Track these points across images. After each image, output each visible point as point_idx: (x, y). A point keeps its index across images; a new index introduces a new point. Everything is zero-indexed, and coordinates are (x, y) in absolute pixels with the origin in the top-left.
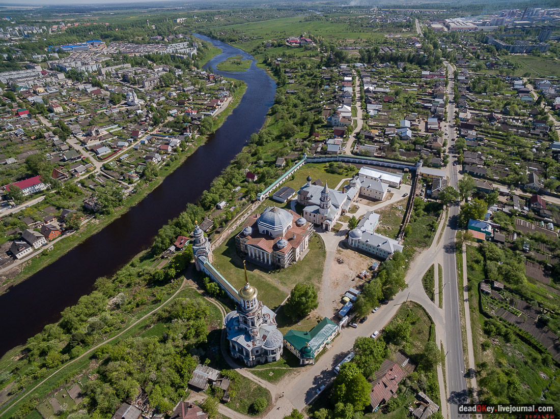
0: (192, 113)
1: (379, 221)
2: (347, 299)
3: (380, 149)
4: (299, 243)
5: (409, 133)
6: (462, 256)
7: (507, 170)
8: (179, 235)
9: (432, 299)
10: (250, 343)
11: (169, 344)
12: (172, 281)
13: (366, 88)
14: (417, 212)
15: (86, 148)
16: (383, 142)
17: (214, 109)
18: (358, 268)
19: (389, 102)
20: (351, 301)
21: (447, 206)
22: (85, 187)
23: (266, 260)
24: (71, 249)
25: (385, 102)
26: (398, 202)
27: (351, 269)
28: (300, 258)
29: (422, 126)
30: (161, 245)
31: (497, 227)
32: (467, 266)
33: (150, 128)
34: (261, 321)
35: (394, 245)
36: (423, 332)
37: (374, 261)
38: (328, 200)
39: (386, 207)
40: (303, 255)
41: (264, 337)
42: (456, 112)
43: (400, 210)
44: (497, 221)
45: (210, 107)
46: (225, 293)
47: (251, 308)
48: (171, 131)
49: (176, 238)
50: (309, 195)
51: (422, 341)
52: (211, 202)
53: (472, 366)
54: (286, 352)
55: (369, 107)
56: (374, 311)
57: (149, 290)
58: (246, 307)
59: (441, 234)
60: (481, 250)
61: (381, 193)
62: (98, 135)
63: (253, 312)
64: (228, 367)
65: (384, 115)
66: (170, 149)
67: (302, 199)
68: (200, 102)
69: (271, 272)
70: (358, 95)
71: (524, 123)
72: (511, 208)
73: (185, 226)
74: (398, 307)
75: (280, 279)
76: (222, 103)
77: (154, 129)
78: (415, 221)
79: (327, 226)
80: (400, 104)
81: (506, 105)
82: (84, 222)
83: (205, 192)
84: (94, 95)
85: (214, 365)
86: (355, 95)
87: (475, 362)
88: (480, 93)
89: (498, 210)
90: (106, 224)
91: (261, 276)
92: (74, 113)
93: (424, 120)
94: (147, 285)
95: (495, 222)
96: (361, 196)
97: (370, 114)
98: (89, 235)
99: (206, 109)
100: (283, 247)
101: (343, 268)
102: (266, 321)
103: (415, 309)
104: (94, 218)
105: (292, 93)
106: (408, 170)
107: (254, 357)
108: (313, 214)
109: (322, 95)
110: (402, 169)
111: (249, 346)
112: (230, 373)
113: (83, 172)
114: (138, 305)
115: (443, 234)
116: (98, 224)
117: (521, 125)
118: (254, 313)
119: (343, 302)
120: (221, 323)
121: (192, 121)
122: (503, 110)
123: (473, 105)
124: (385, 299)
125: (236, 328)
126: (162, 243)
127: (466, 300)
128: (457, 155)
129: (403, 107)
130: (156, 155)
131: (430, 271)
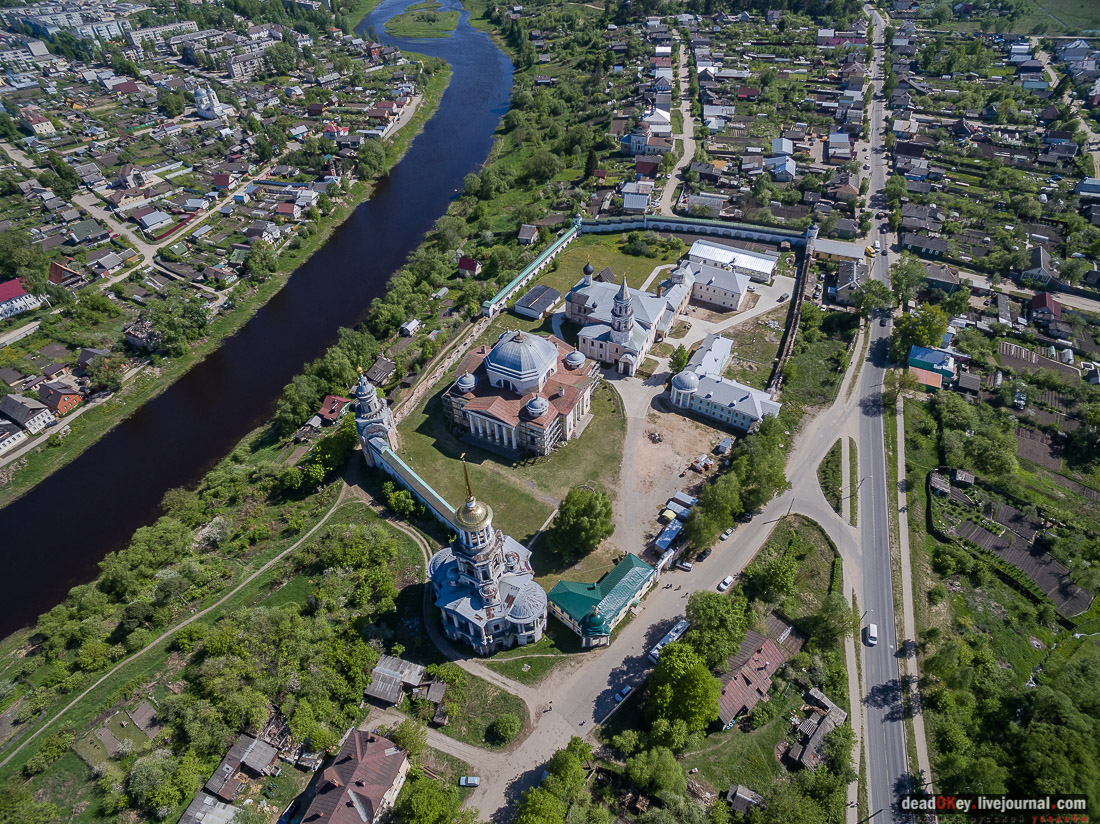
0: (338, 132)
1: (732, 352)
2: (670, 515)
3: (731, 202)
4: (571, 405)
5: (791, 166)
6: (895, 422)
7: (987, 242)
8: (326, 394)
9: (838, 509)
10: (482, 613)
11: (322, 618)
12: (319, 489)
13: (700, 69)
14: (806, 332)
15: (117, 214)
16: (736, 187)
17: (384, 122)
18: (690, 451)
19: (748, 100)
20: (679, 517)
21: (867, 320)
22: (125, 299)
23: (506, 441)
24: (108, 430)
25: (740, 99)
26: (769, 313)
27: (678, 454)
28: (574, 434)
29: (816, 152)
30: (291, 415)
31: (965, 361)
32: (906, 440)
33: (252, 168)
34: (502, 567)
35: (762, 403)
36: (819, 573)
37: (723, 435)
38: (629, 313)
39: (745, 323)
40: (580, 426)
41: (510, 600)
42: (886, 120)
43: (773, 330)
44: (965, 348)
45: (376, 118)
46: (428, 510)
47: (480, 546)
48: (297, 172)
49: (322, 400)
50: (589, 304)
51: (816, 591)
52: (388, 322)
53: (910, 635)
54: (554, 624)
55: (708, 110)
56: (724, 536)
57: (274, 509)
58: (471, 544)
59: (855, 377)
60: (932, 407)
61: (735, 295)
62: (140, 185)
63: (484, 552)
64: (440, 660)
65: (739, 129)
66: (297, 212)
67: (576, 312)
68: (355, 108)
69: (518, 464)
70: (684, 86)
71: (1026, 139)
72: (992, 321)
73: (339, 375)
74: (771, 527)
75: (537, 477)
76: (402, 110)
77: (261, 169)
78: (803, 352)
79: (627, 366)
80: (772, 103)
81: (991, 100)
82: (129, 373)
83: (376, 301)
84: (123, 94)
85: (411, 656)
86: (678, 86)
87: (917, 627)
88: (938, 75)
89: (967, 325)
90: (175, 377)
91: (498, 473)
92: (81, 137)
93: (821, 137)
94: (268, 499)
95: (961, 350)
96: (694, 301)
97: (710, 126)
98: (141, 402)
99: (368, 122)
100: (541, 414)
101: (662, 452)
102: (512, 568)
103: (803, 530)
104: (149, 364)
105: (547, 84)
106: (788, 245)
107: (491, 637)
108: (597, 343)
109: (609, 87)
110: (776, 244)
111: (481, 619)
112: (442, 669)
113: (117, 268)
114: (253, 541)
115: (860, 377)
116: (159, 376)
117: (1020, 143)
118: (488, 554)
119: (664, 521)
120: (422, 571)
121: (340, 149)
122: (985, 112)
123: (923, 103)
124: (745, 512)
125: (453, 583)
126: (294, 411)
127: (903, 510)
128: (887, 212)
129: (778, 109)
130: (269, 225)
131: (833, 452)
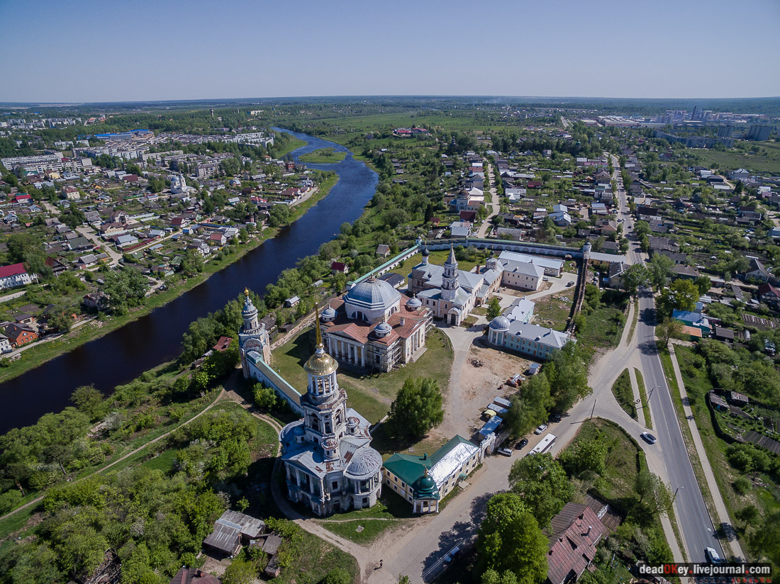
0: (259, 201)
1: (534, 314)
2: (492, 413)
3: (527, 235)
4: (410, 331)
5: (567, 218)
6: (670, 359)
7: (714, 259)
8: (222, 335)
9: (634, 415)
10: (322, 466)
12: (202, 394)
13: (502, 173)
14: (590, 302)
15: (103, 238)
16: (530, 228)
17: (291, 198)
18: (506, 373)
19: (534, 188)
20: (498, 414)
21: (634, 298)
22: (91, 281)
23: (356, 360)
24: (50, 359)
25: (529, 188)
26: (561, 293)
27: (496, 374)
28: (411, 359)
29: (584, 212)
30: (191, 347)
31: (718, 322)
32: (682, 371)
33: (198, 217)
34: (343, 428)
35: (559, 339)
36: (625, 463)
37: (531, 363)
39: (544, 298)
40: (416, 355)
41: (349, 456)
42: (628, 199)
43: (564, 302)
44: (715, 313)
45: (286, 196)
48: (228, 220)
49: (218, 339)
50: (425, 276)
51: (626, 477)
52: (276, 299)
53: (724, 518)
54: (388, 493)
55: (508, 192)
56: (538, 431)
57: (163, 409)
58: (317, 393)
59: (631, 332)
60: (698, 350)
61: (535, 279)
62: (123, 223)
64: (279, 515)
65: (530, 201)
66: (223, 240)
67: (416, 285)
68: (273, 192)
69: (366, 377)
70: (492, 181)
71: (724, 211)
72: (731, 300)
73: (233, 321)
74: (577, 427)
75: (380, 386)
76: (304, 194)
77: (205, 219)
78: (589, 314)
79: (454, 317)
80: (551, 189)
81: (694, 193)
82: (78, 324)
83: (270, 286)
84: (128, 182)
85: (254, 512)
86: (488, 180)
88: (657, 181)
89: (712, 302)
90: (113, 329)
91: (349, 383)
92: (94, 200)
93: (586, 206)
94: (160, 402)
95: (712, 315)
96: (502, 285)
97: (510, 198)
98: (82, 342)
99: (279, 198)
100: (385, 334)
101: (483, 373)
102: (352, 430)
103: (606, 429)
104: (95, 319)
105: (401, 184)
106: (570, 256)
107: (329, 495)
108: (431, 301)
109: (442, 182)
110: (562, 257)
111: (320, 470)
112: (283, 525)
113: (92, 264)
114: (139, 429)
115: (634, 331)
116: (100, 327)
117: (721, 212)
118: (332, 405)
119: (485, 417)
120: (275, 448)
121: (259, 210)
122: (693, 198)
123: (651, 192)
124: (555, 414)
125: (299, 438)
126: (194, 344)
127: (690, 418)
128: (639, 242)
129: (555, 193)
130: (203, 244)
131: (623, 377)
